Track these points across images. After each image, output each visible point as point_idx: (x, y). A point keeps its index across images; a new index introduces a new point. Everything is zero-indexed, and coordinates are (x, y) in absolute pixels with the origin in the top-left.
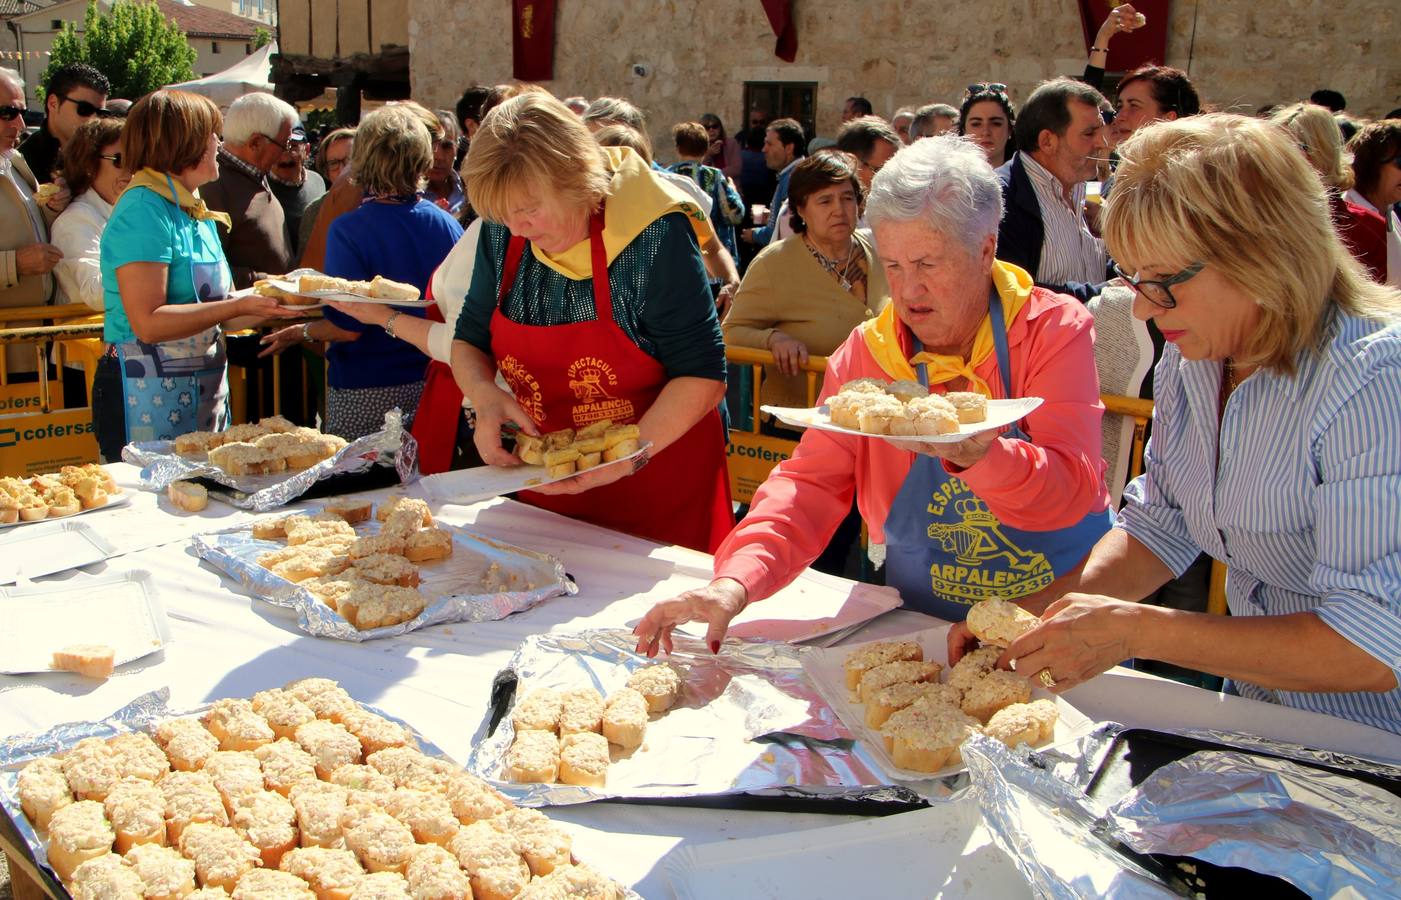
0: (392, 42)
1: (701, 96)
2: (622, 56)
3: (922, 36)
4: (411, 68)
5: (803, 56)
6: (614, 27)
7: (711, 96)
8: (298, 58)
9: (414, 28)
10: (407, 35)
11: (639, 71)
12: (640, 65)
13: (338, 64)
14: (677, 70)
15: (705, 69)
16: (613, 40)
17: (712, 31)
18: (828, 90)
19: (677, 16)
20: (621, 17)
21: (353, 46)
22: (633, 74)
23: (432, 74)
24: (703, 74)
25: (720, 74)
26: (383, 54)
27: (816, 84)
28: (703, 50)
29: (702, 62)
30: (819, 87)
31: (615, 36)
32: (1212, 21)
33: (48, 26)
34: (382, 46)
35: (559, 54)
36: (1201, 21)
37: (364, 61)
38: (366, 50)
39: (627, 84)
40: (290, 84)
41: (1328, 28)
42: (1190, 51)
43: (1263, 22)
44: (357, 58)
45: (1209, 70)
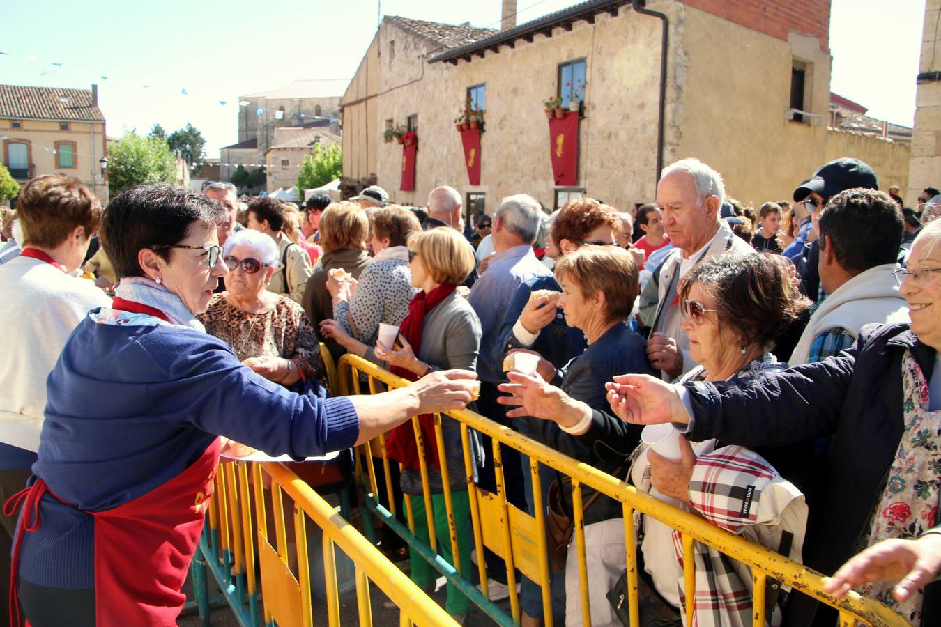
5: (483, 180)
6: (432, 167)
8: (347, 178)
9: (378, 166)
10: (376, 168)
13: (358, 182)
16: (431, 173)
18: (488, 197)
19: (449, 160)
20: (433, 163)
21: (362, 173)
26: (371, 178)
31: (432, 171)
32: (592, 162)
34: (371, 174)
36: (589, 161)
37: (366, 181)
38: (366, 176)
40: (347, 191)
41: (623, 164)
42: (586, 176)
43: (605, 162)
44: (364, 179)
45: (591, 184)
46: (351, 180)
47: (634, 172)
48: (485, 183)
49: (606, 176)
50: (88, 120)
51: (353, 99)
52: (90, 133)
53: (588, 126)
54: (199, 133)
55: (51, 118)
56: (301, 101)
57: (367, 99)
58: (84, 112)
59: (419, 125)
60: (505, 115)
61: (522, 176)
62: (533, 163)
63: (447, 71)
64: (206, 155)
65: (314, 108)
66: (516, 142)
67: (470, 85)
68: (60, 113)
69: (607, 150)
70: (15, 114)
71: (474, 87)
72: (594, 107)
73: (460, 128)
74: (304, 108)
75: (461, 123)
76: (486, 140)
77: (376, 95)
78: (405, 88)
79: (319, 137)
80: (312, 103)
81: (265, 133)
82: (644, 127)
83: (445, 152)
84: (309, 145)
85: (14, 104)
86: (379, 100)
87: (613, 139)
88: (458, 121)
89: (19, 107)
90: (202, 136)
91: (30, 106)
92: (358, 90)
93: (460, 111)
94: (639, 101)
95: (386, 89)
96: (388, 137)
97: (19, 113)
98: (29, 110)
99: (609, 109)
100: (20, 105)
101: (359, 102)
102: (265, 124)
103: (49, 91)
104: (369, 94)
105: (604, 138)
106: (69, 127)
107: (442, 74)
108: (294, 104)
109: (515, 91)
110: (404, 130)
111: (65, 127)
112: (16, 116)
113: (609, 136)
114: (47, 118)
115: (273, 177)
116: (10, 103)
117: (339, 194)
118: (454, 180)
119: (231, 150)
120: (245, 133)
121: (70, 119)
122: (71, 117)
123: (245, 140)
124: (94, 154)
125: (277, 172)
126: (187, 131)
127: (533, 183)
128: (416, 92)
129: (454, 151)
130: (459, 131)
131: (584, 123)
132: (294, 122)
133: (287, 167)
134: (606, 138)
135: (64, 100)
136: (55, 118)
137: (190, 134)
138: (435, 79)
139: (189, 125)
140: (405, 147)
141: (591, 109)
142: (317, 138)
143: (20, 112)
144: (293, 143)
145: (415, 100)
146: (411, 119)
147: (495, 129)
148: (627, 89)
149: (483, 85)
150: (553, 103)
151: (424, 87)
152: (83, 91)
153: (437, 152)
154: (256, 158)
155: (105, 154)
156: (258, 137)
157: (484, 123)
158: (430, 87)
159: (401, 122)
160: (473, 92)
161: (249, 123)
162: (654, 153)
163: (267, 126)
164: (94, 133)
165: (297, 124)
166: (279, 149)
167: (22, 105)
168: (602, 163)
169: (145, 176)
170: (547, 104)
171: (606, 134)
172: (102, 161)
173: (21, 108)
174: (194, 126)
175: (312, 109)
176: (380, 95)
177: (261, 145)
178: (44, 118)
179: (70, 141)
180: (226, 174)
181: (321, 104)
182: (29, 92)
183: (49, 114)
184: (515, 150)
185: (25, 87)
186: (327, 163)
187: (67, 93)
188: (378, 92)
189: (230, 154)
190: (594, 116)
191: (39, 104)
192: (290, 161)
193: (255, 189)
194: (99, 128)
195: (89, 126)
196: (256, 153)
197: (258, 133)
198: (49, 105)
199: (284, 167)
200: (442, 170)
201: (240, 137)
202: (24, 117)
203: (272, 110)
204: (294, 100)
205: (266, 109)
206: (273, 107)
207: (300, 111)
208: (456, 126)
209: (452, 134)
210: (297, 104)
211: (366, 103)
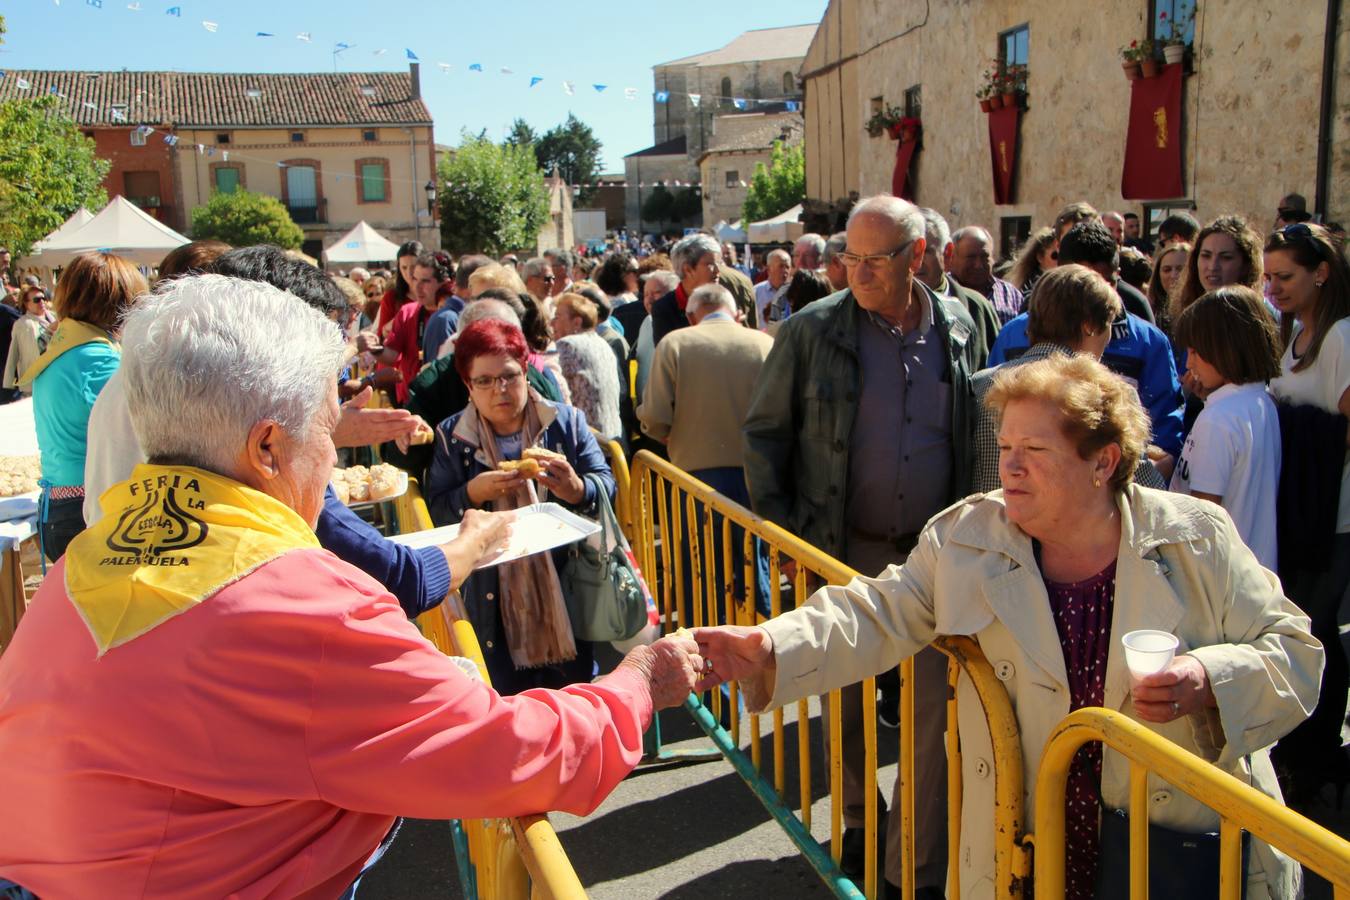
0: (853, 189)
3: (1076, 177)
5: (1025, 195)
8: (813, 201)
9: (862, 179)
10: (857, 183)
13: (832, 207)
14: (971, 210)
15: (983, 208)
17: (986, 178)
18: (1035, 223)
19: (972, 165)
20: (948, 168)
21: (837, 192)
24: (982, 212)
25: (989, 212)
27: (1030, 217)
28: (982, 193)
29: (981, 203)
30: (1032, 221)
31: (945, 183)
32: (1206, 153)
34: (850, 192)
36: (1200, 151)
37: (841, 204)
38: (843, 196)
40: (814, 223)
41: (1260, 153)
42: (1195, 178)
43: (1229, 151)
44: (839, 202)
45: (1205, 193)
46: (820, 204)
47: (1279, 165)
48: (1031, 200)
49: (1230, 177)
50: (406, 122)
51: (819, 65)
52: (409, 143)
53: (1200, 88)
54: (588, 132)
55: (349, 123)
56: (758, 65)
57: (841, 63)
58: (400, 110)
59: (923, 105)
60: (1061, 79)
61: (1090, 185)
62: (1108, 160)
63: (966, 6)
64: (601, 169)
65: (781, 76)
66: (1080, 125)
67: (1003, 29)
68: (363, 114)
69: (1232, 128)
70: (296, 119)
71: (1011, 33)
72: (1209, 52)
73: (987, 107)
74: (763, 79)
75: (988, 98)
76: (1031, 125)
77: (855, 57)
78: (900, 41)
79: (788, 129)
80: (778, 69)
81: (699, 126)
82: (1298, 80)
83: (966, 148)
84: (771, 143)
85: (294, 104)
86: (859, 63)
87: (1242, 109)
88: (983, 96)
89: (301, 107)
90: (594, 135)
91: (318, 106)
92: (826, 49)
93: (987, 77)
94: (1290, 34)
95: (870, 45)
96: (875, 129)
97: (301, 119)
98: (317, 112)
99: (1236, 53)
100: (303, 105)
101: (828, 69)
102: (698, 111)
103: (345, 79)
104: (844, 56)
105: (1227, 107)
106: (376, 136)
108: (747, 72)
109: (1077, 34)
110: (900, 115)
111: (370, 136)
112: (297, 123)
113: (1236, 104)
114: (344, 123)
115: (712, 202)
116: (288, 102)
118: (981, 197)
119: (643, 159)
120: (666, 127)
121: (378, 122)
122: (379, 119)
123: (666, 140)
124: (416, 179)
125: (719, 194)
126: (568, 129)
127: (1108, 196)
128: (918, 46)
129: (980, 146)
130: (985, 111)
131: (1193, 83)
133: (736, 183)
134: (1230, 107)
135: (368, 92)
136: (355, 123)
137: (575, 133)
138: (947, 22)
139: (572, 118)
140: (900, 143)
141: (1204, 56)
142: (786, 129)
143: (303, 115)
144: (746, 141)
145: (916, 62)
146: (911, 94)
147: (1045, 107)
148: (1270, 12)
149: (1025, 27)
150: (1138, 52)
151: (931, 37)
152: (397, 75)
153: (952, 149)
154: (684, 171)
155: (434, 175)
156: (688, 135)
157: (1026, 95)
158: (940, 37)
159: (895, 101)
160: (1010, 40)
161: (671, 110)
162: (1314, 127)
163: (701, 113)
164: (415, 143)
165: (752, 106)
166: (721, 153)
167: (306, 105)
168: (1224, 152)
169: (498, 210)
170: (1127, 54)
171: (1229, 100)
172: (428, 188)
173: (304, 109)
174: (580, 120)
175: (778, 79)
176: (862, 55)
177: (692, 147)
178: (338, 123)
179: (379, 159)
180: (635, 201)
181: (793, 69)
182: (314, 82)
183: (346, 116)
184: (1078, 140)
185: (310, 75)
187: (374, 80)
188: (858, 51)
189: (641, 165)
190: (1210, 69)
191: (332, 101)
192: (740, 174)
193: (684, 223)
194: (422, 135)
195: (408, 132)
196: (684, 162)
197: (688, 126)
198: (345, 101)
199: (730, 184)
200: (961, 181)
201: (658, 134)
202: (308, 123)
203: (710, 85)
204: (747, 65)
205: (700, 83)
206: (711, 79)
207: (757, 83)
208: (981, 103)
209: (976, 118)
210: (752, 72)
211: (840, 70)
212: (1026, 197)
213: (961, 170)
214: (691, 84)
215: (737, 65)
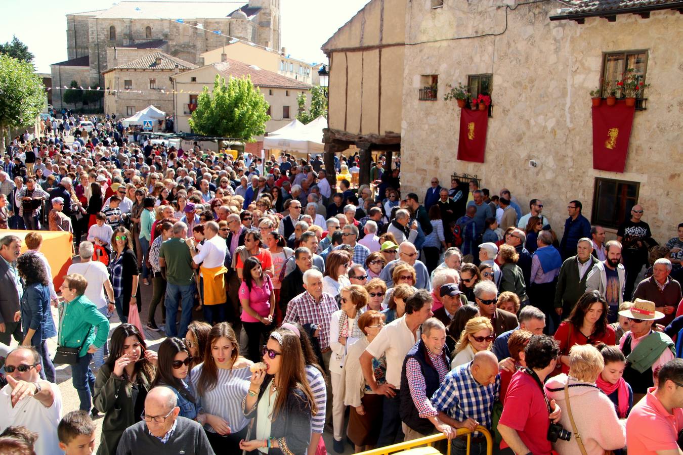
0: (392, 131)
1: (568, 182)
2: (524, 155)
4: (401, 145)
5: (632, 167)
6: (519, 139)
7: (574, 182)
8: (338, 132)
9: (404, 125)
10: (400, 128)
11: (534, 164)
12: (534, 161)
13: (361, 138)
14: (555, 167)
15: (572, 167)
16: (519, 146)
17: (577, 147)
18: (646, 187)
19: (558, 136)
20: (524, 134)
21: (369, 130)
22: (530, 166)
23: (413, 150)
24: (571, 170)
25: (581, 171)
26: (386, 136)
27: (639, 183)
28: (572, 157)
29: (571, 164)
30: (641, 185)
31: (520, 143)
33: (189, 80)
34: (386, 132)
35: (487, 149)
37: (376, 138)
38: (377, 133)
39: (525, 169)
40: (333, 144)
46: (346, 134)
48: (640, 171)
54: (26, 48)
56: (131, 21)
57: (380, 47)
59: (495, 88)
65: (144, 29)
71: (618, 54)
74: (134, 29)
76: (646, 120)
77: (403, 44)
78: (466, 41)
79: (160, 59)
80: (143, 24)
81: (97, 51)
83: (550, 125)
84: (150, 66)
90: (29, 51)
92: (362, 35)
101: (364, 49)
102: (96, 43)
104: (384, 42)
107: (549, 31)
108: (125, 25)
115: (116, 96)
117: (323, 147)
118: (569, 160)
119: (62, 67)
120: (75, 51)
123: (75, 58)
126: (12, 45)
128: (490, 48)
129: (570, 125)
132: (126, 42)
133: (130, 87)
137: (18, 48)
138: (532, 37)
139: (15, 39)
142: (158, 60)
144: (135, 64)
145: (486, 58)
146: (478, 79)
147: (666, 110)
149: (641, 53)
151: (508, 44)
153: (533, 122)
154: (89, 75)
156: (90, 55)
157: (644, 99)
158: (522, 46)
159: (455, 81)
161: (78, 40)
163: (98, 45)
165: (130, 44)
166: (121, 70)
174: (20, 41)
175: (142, 30)
176: (410, 45)
177: (93, 63)
181: (151, 25)
186: (229, 96)
188: (407, 42)
189: (61, 70)
192: (133, 82)
193: (92, 106)
196: (87, 70)
197: (90, 51)
199: (127, 87)
200: (540, 144)
201: (69, 54)
203: (103, 29)
204: (125, 20)
205: (97, 28)
206: (104, 26)
207: (131, 31)
208: (592, 99)
209: (568, 105)
210: (128, 24)
211: (380, 52)
212: (634, 168)
213: (543, 137)
214: (92, 28)
215: (119, 20)
